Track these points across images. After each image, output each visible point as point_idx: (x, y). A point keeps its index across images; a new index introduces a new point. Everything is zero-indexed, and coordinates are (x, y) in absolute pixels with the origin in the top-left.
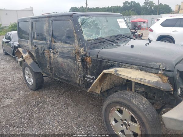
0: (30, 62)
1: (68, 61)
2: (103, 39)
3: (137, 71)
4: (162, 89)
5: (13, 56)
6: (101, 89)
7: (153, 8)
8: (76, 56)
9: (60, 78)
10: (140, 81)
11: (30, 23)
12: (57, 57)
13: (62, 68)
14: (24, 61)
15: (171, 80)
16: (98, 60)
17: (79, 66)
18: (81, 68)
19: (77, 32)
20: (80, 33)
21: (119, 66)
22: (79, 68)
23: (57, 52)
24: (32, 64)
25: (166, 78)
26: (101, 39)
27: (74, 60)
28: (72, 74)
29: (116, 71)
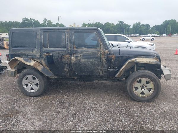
0: (40, 68)
8: (101, 56)
12: (80, 59)
13: (85, 67)
16: (120, 56)
17: (104, 62)
23: (81, 55)
24: (42, 70)
27: (99, 59)
29: (136, 60)
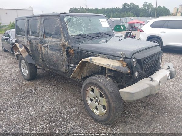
0: (25, 55)
1: (56, 53)
2: (86, 35)
3: (106, 59)
4: (121, 72)
5: (11, 52)
6: (82, 75)
7: (150, 10)
8: (62, 48)
9: (50, 68)
10: (107, 66)
11: (26, 21)
12: (48, 50)
13: (52, 59)
14: (21, 54)
15: (130, 65)
16: (79, 52)
17: (65, 57)
18: (66, 59)
19: (63, 29)
20: (65, 29)
21: (94, 56)
22: (65, 59)
23: (47, 46)
24: (27, 57)
25: (125, 64)
26: (84, 35)
27: (61, 52)
28: (59, 64)
29: (91, 59)
